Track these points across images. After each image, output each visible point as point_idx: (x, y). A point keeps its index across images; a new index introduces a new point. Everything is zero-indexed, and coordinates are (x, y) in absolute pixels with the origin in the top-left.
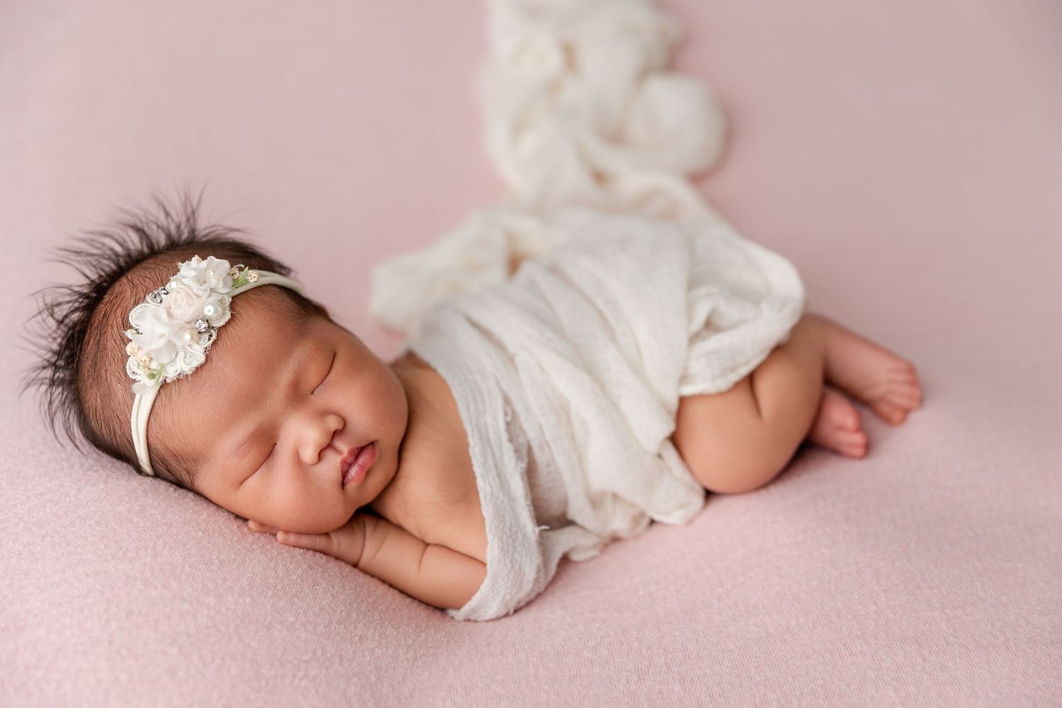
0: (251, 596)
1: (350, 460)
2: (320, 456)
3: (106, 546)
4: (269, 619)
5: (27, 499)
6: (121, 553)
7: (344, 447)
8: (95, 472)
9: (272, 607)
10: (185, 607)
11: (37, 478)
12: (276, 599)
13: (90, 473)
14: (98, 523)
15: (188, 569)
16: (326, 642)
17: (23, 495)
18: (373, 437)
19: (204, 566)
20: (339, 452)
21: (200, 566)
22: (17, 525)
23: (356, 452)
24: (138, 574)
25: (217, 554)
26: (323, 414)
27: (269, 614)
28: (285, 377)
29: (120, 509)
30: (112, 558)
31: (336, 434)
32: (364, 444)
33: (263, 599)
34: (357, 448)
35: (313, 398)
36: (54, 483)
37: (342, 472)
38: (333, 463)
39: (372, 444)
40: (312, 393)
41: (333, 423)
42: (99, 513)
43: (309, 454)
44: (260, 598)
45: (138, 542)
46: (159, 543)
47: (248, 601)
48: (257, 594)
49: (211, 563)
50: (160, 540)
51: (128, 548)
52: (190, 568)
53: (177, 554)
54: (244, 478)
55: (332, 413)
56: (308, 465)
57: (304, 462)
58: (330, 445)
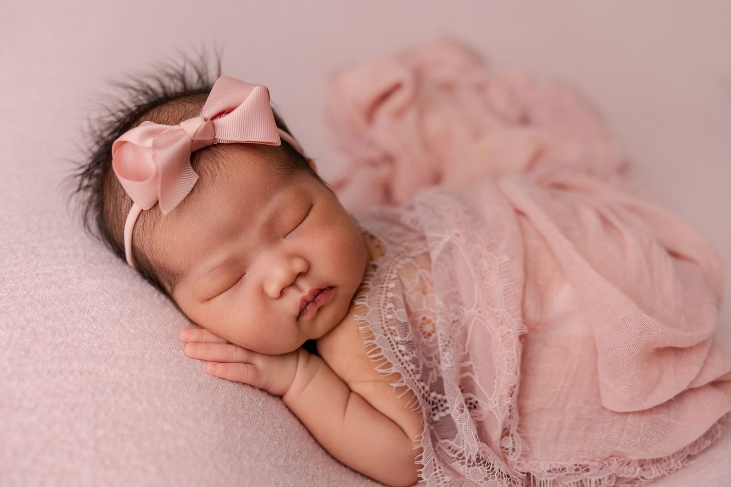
0: (224, 424)
1: (309, 299)
2: (282, 293)
3: (100, 347)
4: (239, 448)
5: (37, 275)
6: (112, 359)
7: (306, 287)
8: (95, 264)
9: (241, 437)
10: (167, 427)
11: (48, 258)
13: (91, 265)
14: (94, 319)
15: (171, 389)
16: (285, 475)
17: (33, 270)
19: (185, 387)
20: (300, 290)
21: (181, 387)
22: (24, 297)
23: (316, 293)
24: (126, 385)
25: (195, 376)
26: (292, 256)
27: (239, 444)
28: (262, 216)
29: (114, 309)
30: (105, 361)
31: (300, 275)
32: (324, 287)
33: (234, 428)
34: (318, 290)
35: (284, 241)
36: (60, 267)
37: (300, 309)
38: (294, 299)
39: (331, 288)
40: (285, 236)
41: (298, 266)
42: (95, 309)
43: (273, 289)
44: (232, 428)
45: (128, 350)
46: (146, 355)
47: (222, 428)
48: (229, 422)
49: (191, 384)
50: (148, 352)
51: (119, 354)
52: (173, 387)
53: (162, 370)
54: (210, 297)
55: (299, 257)
56: (271, 298)
57: (267, 295)
58: (293, 284)
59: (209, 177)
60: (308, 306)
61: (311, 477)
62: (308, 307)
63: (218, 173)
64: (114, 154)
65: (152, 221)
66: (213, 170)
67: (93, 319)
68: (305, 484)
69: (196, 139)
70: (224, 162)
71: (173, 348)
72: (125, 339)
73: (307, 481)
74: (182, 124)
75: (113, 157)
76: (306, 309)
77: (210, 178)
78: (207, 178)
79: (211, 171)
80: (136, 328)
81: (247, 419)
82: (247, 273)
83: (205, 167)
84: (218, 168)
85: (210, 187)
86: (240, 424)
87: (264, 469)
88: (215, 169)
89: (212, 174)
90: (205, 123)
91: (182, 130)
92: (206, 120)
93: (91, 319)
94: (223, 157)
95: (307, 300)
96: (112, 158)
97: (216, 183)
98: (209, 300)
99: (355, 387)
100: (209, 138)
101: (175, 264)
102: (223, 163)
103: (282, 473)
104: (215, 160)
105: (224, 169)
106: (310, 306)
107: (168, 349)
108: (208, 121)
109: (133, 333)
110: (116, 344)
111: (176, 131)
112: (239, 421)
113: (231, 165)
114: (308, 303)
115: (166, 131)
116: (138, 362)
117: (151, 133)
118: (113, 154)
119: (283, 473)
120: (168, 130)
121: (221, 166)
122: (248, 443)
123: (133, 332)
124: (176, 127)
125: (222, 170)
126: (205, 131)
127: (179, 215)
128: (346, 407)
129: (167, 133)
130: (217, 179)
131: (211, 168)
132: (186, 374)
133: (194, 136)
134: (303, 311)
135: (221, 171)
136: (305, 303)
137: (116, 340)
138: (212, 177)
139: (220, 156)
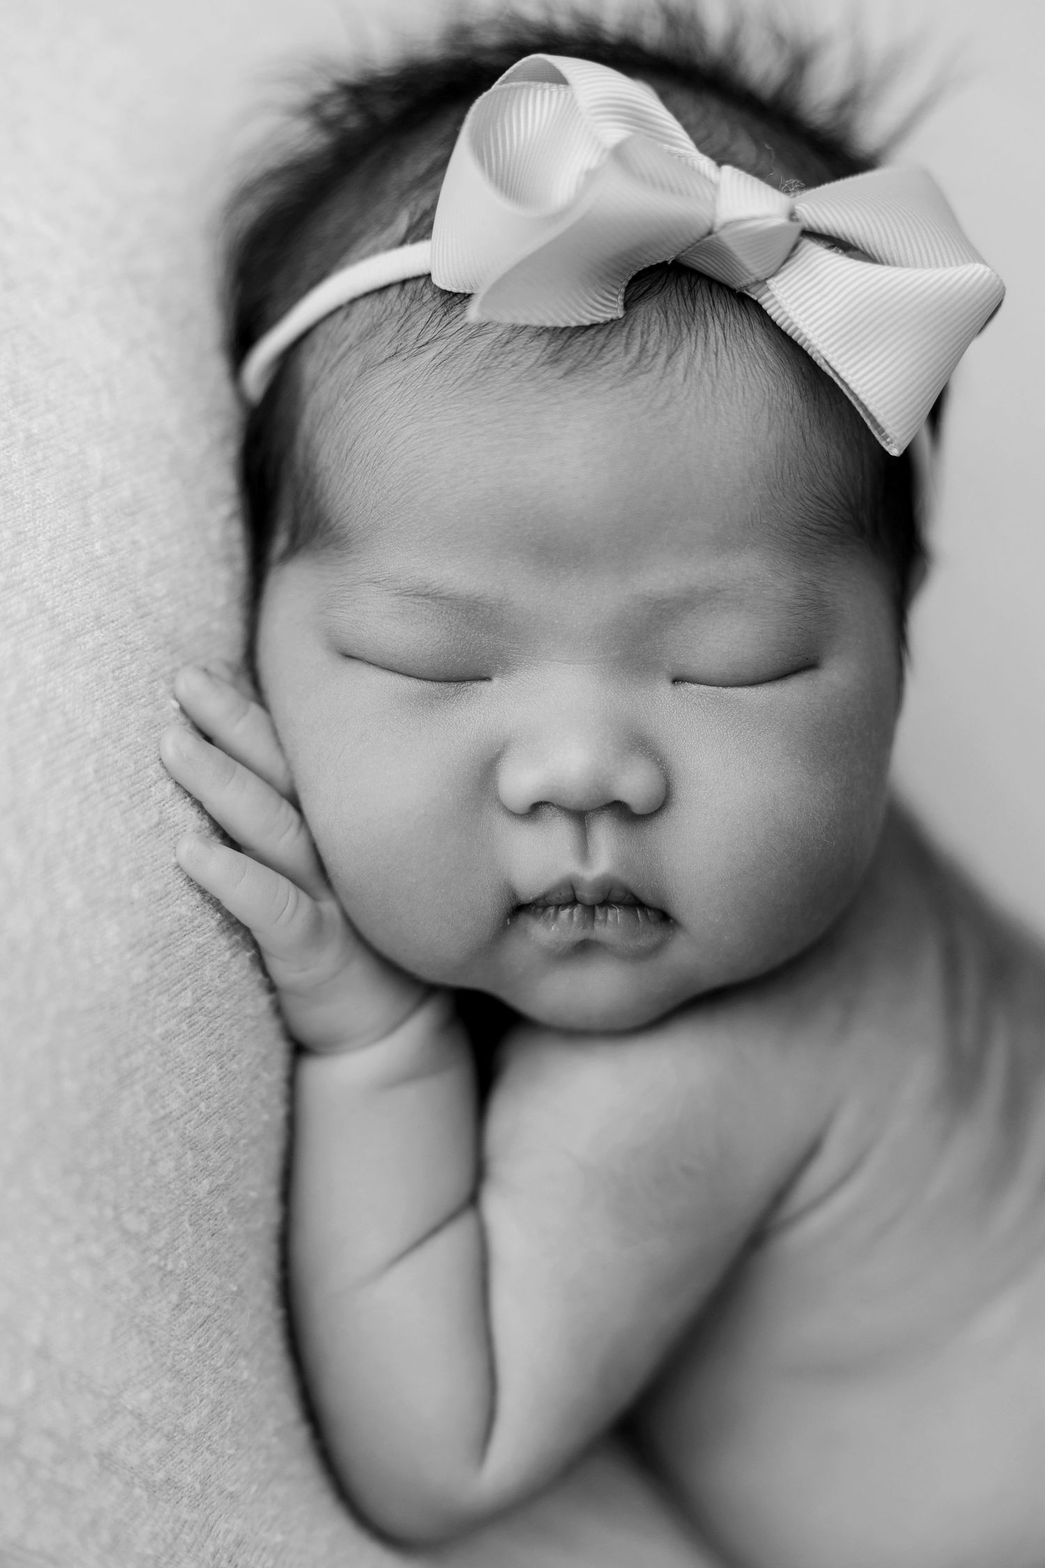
0: (152, 966)
1: (586, 895)
2: (536, 809)
4: (138, 1058)
9: (165, 1035)
12: (184, 1026)
15: (90, 769)
16: (186, 1225)
18: (680, 907)
19: (124, 798)
20: (584, 851)
21: (115, 789)
23: (617, 894)
27: (149, 1047)
29: (96, 455)
31: (619, 809)
32: (647, 897)
33: (164, 999)
34: (628, 891)
35: (664, 689)
37: (544, 897)
39: (665, 918)
40: (676, 680)
43: (520, 781)
44: (160, 994)
45: (54, 587)
46: (87, 638)
47: (139, 974)
48: (166, 974)
49: (142, 802)
50: (96, 633)
51: (24, 580)
52: (96, 771)
53: (99, 705)
54: (355, 652)
55: (658, 764)
56: (498, 799)
57: (496, 783)
58: (580, 816)
59: (625, 362)
60: (567, 911)
61: (235, 1289)
62: (564, 914)
63: (656, 373)
64: (503, 82)
65: (395, 344)
66: (651, 353)
67: (27, 438)
68: (210, 1293)
69: (725, 236)
70: (699, 358)
71: (162, 677)
72: (67, 556)
73: (219, 1288)
74: (727, 169)
75: (493, 87)
76: (557, 913)
77: (626, 367)
78: (618, 356)
79: (643, 349)
80: (113, 552)
81: (210, 1006)
82: (496, 681)
83: (638, 329)
84: (669, 357)
85: (607, 385)
86: (186, 1000)
87: (153, 1162)
88: (657, 354)
89: (639, 360)
90: (782, 220)
91: (716, 186)
92: (792, 216)
93: (21, 435)
94: (706, 344)
95: (579, 893)
96: (489, 87)
97: (627, 388)
98: (349, 656)
99: (495, 1206)
100: (749, 265)
101: (349, 494)
102: (692, 358)
103: (182, 1214)
104: (680, 333)
105: (679, 375)
106: (571, 915)
107: (147, 669)
108: (794, 224)
109: (98, 558)
110: (35, 547)
111: (697, 172)
112: (189, 993)
113: (706, 378)
114: (573, 902)
115: (674, 149)
116: (59, 638)
117: (636, 119)
118: (501, 79)
119: (186, 1217)
120: (682, 151)
121: (681, 361)
122: (169, 1066)
123: (98, 553)
124: (705, 163)
125: (673, 371)
126: (762, 239)
127: (469, 385)
128: (435, 1230)
129: (671, 154)
130: (642, 382)
131: (651, 343)
132: (146, 767)
133: (725, 226)
134: (545, 907)
135: (669, 369)
136: (566, 894)
137: (41, 537)
138: (633, 368)
139: (702, 334)
